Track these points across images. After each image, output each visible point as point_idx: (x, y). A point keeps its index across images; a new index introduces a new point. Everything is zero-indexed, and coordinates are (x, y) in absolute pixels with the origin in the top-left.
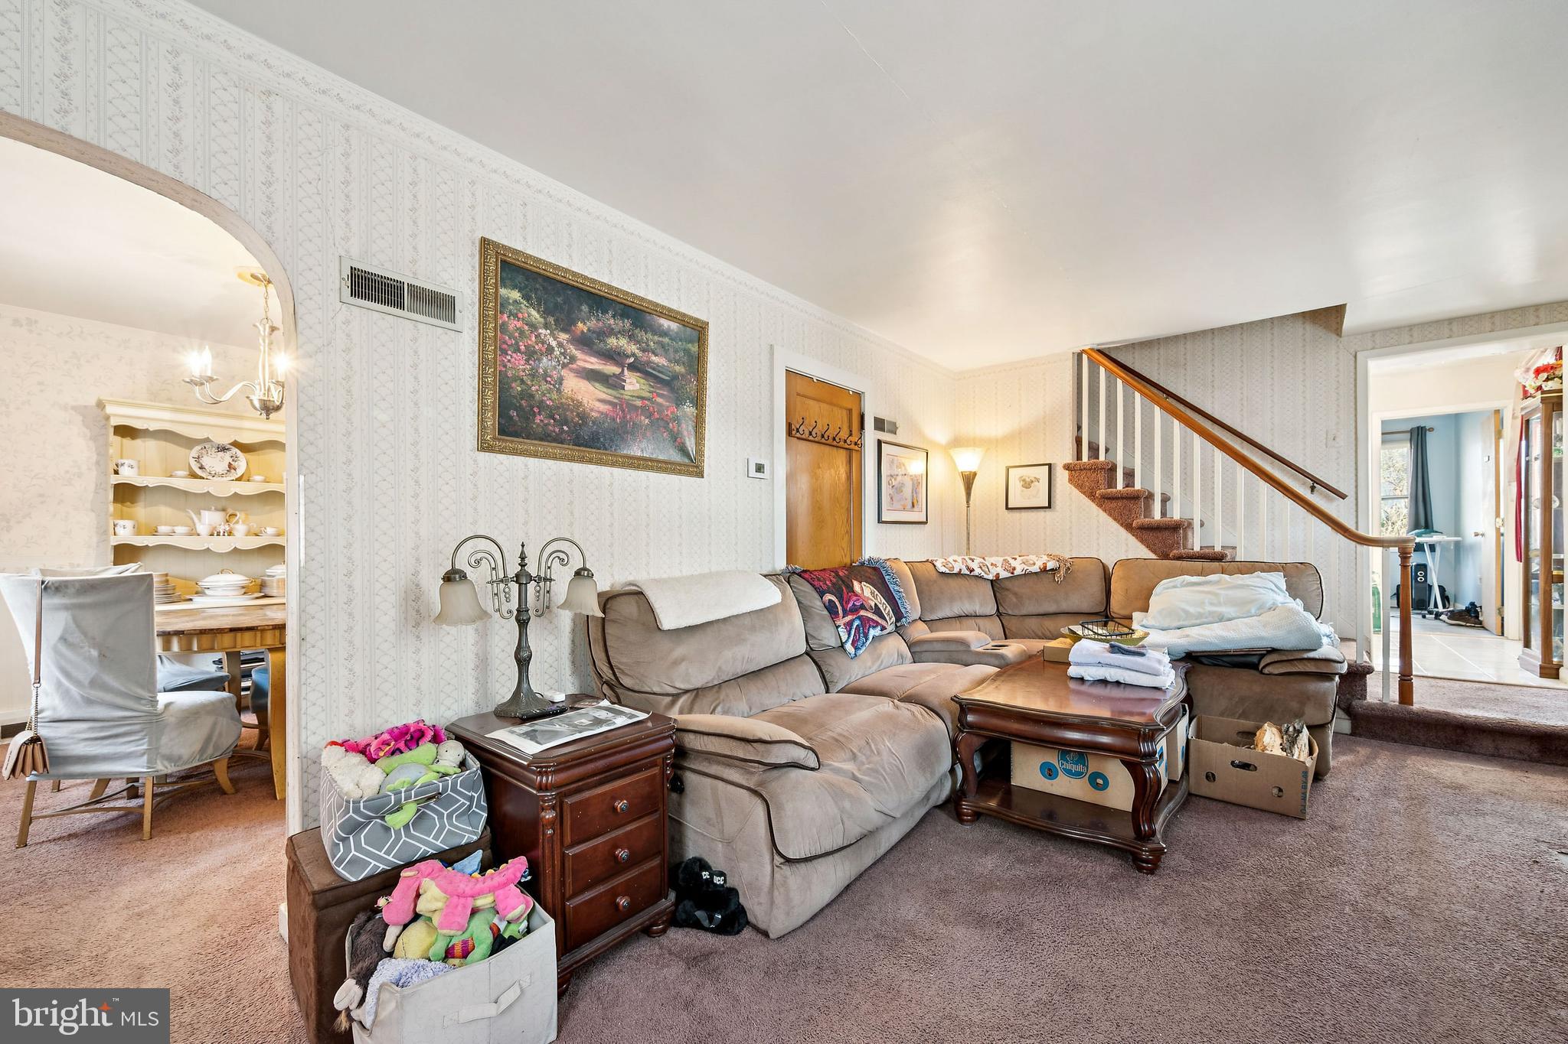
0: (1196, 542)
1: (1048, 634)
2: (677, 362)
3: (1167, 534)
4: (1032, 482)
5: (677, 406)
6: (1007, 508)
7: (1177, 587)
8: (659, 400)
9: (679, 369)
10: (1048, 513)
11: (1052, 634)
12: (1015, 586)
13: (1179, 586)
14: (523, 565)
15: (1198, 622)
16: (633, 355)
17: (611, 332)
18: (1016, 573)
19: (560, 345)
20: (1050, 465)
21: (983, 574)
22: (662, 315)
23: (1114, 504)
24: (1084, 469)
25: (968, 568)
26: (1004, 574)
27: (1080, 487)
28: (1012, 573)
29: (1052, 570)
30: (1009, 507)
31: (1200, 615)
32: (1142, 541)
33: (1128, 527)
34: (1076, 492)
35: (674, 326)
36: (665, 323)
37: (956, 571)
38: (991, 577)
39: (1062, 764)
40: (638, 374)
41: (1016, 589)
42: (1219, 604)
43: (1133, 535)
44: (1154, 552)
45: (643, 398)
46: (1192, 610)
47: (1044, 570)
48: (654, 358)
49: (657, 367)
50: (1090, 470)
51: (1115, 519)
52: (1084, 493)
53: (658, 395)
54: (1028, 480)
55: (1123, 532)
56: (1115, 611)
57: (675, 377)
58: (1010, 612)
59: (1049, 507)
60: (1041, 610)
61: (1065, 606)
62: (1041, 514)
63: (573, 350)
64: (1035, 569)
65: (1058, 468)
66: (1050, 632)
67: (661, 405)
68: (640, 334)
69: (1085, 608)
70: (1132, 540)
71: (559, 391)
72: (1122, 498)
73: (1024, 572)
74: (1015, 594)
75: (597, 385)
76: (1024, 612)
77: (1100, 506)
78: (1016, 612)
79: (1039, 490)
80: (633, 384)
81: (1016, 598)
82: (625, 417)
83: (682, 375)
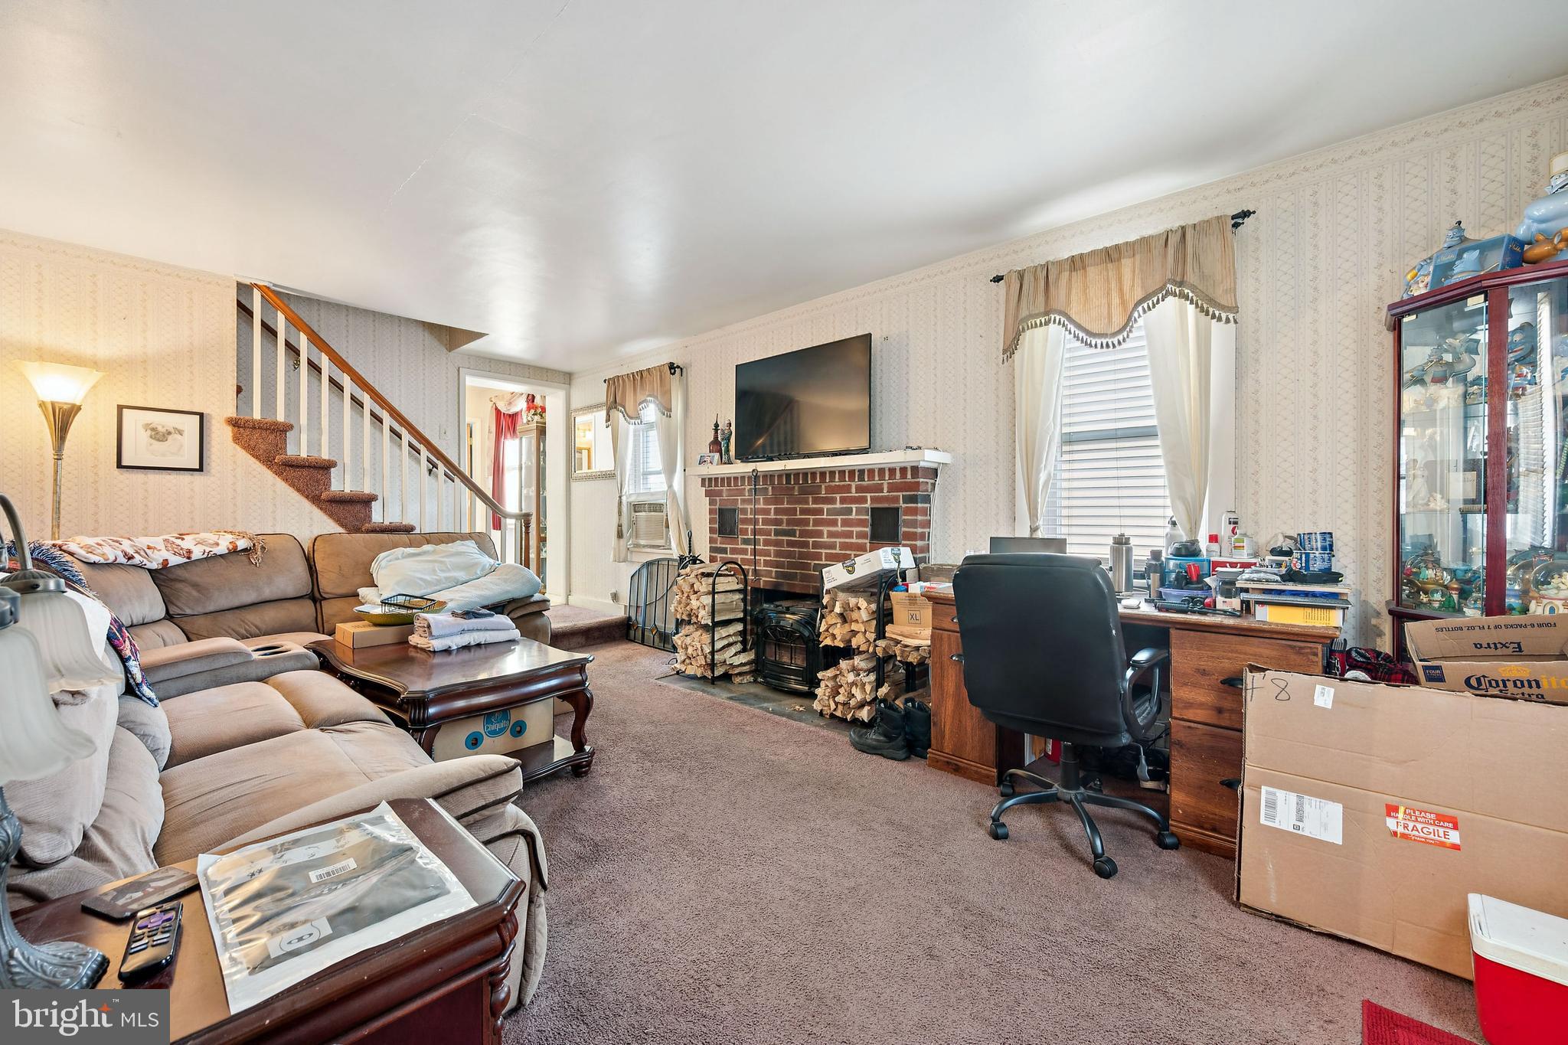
0: (377, 516)
1: (254, 630)
3: (358, 507)
4: (169, 433)
6: (120, 466)
7: (399, 559)
10: (197, 476)
11: (259, 630)
12: (195, 575)
13: (400, 557)
15: (438, 588)
18: (194, 557)
20: (201, 415)
21: (145, 562)
23: (298, 473)
24: (255, 426)
25: (125, 554)
26: (175, 560)
27: (251, 449)
28: (189, 558)
29: (245, 550)
30: (124, 464)
31: (439, 582)
32: (331, 515)
33: (315, 500)
34: (243, 456)
37: (111, 559)
38: (154, 566)
39: (488, 728)
41: (197, 579)
42: (449, 571)
43: (321, 509)
44: (342, 525)
46: (428, 578)
47: (234, 552)
50: (266, 429)
51: (298, 490)
52: (257, 457)
54: (160, 429)
55: (307, 505)
56: (328, 590)
58: (188, 611)
59: (201, 469)
60: (236, 603)
61: (267, 593)
62: (186, 477)
64: (222, 549)
65: (214, 422)
66: (256, 627)
69: (291, 591)
70: (317, 514)
72: (309, 467)
73: (205, 556)
74: (195, 586)
76: (211, 608)
77: (279, 474)
78: (200, 610)
79: (182, 446)
81: (198, 591)
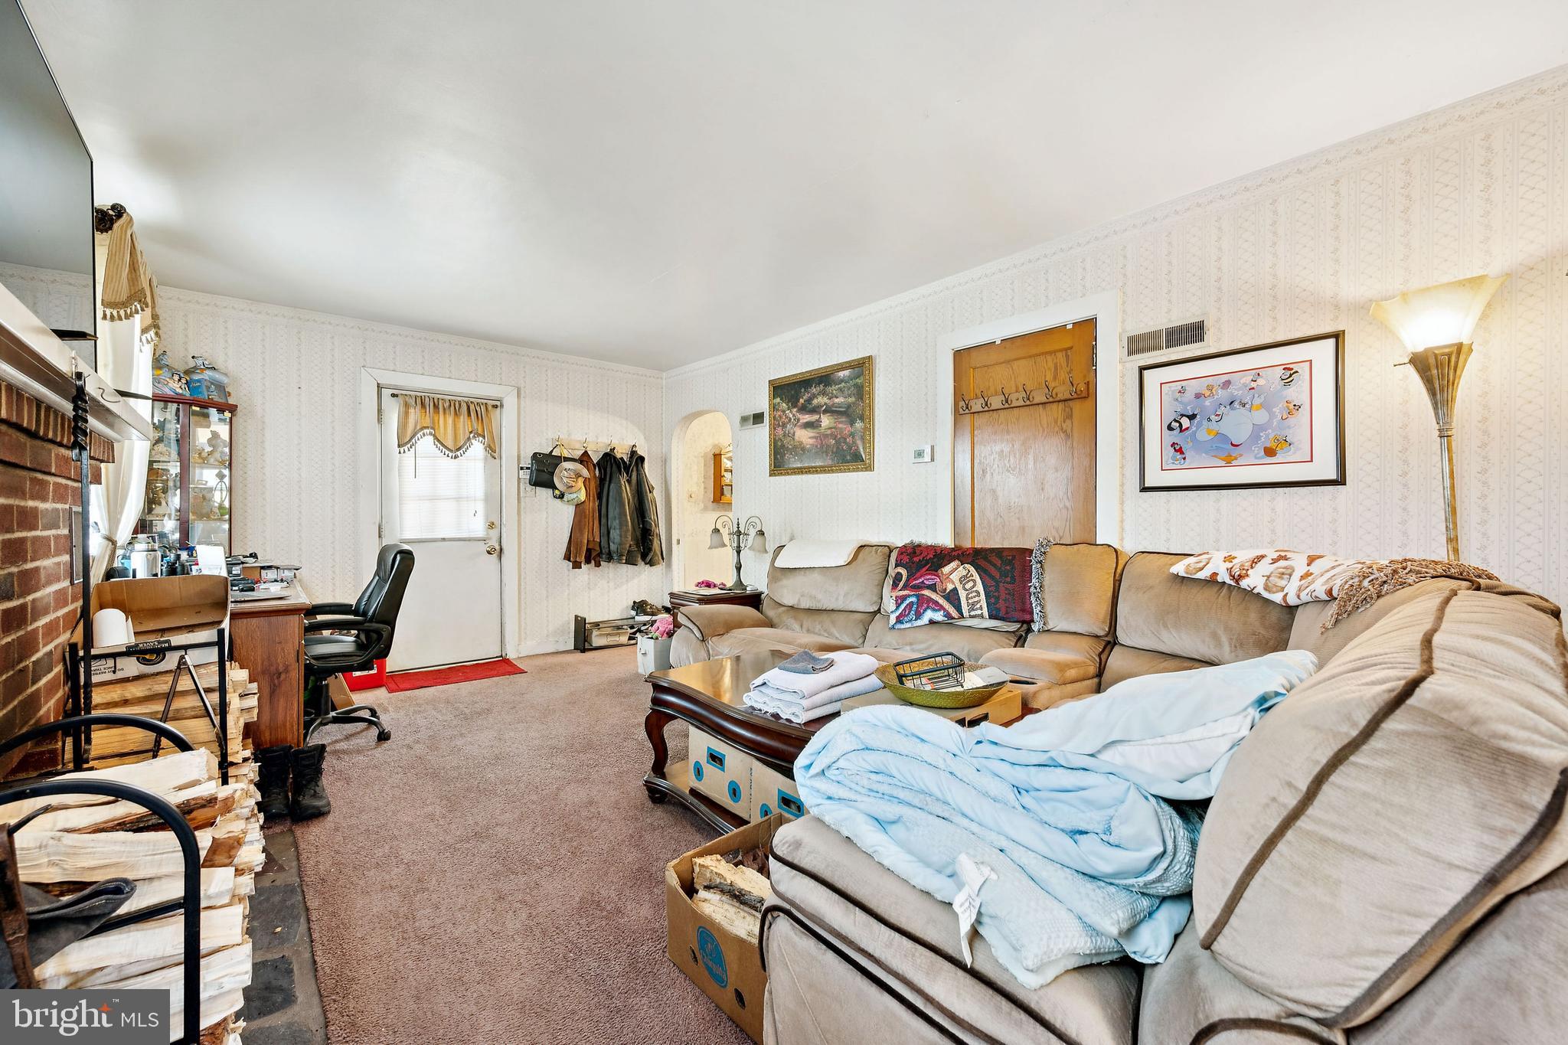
2: (850, 396)
5: (852, 425)
8: (840, 426)
9: (851, 400)
14: (738, 528)
16: (825, 404)
17: (814, 396)
19: (794, 415)
22: (839, 370)
35: (847, 373)
36: (841, 374)
40: (829, 414)
45: (831, 428)
48: (836, 400)
49: (839, 405)
53: (840, 423)
57: (849, 406)
63: (799, 415)
67: (841, 429)
68: (829, 389)
71: (794, 439)
75: (809, 429)
80: (826, 421)
82: (822, 443)
83: (854, 403)
